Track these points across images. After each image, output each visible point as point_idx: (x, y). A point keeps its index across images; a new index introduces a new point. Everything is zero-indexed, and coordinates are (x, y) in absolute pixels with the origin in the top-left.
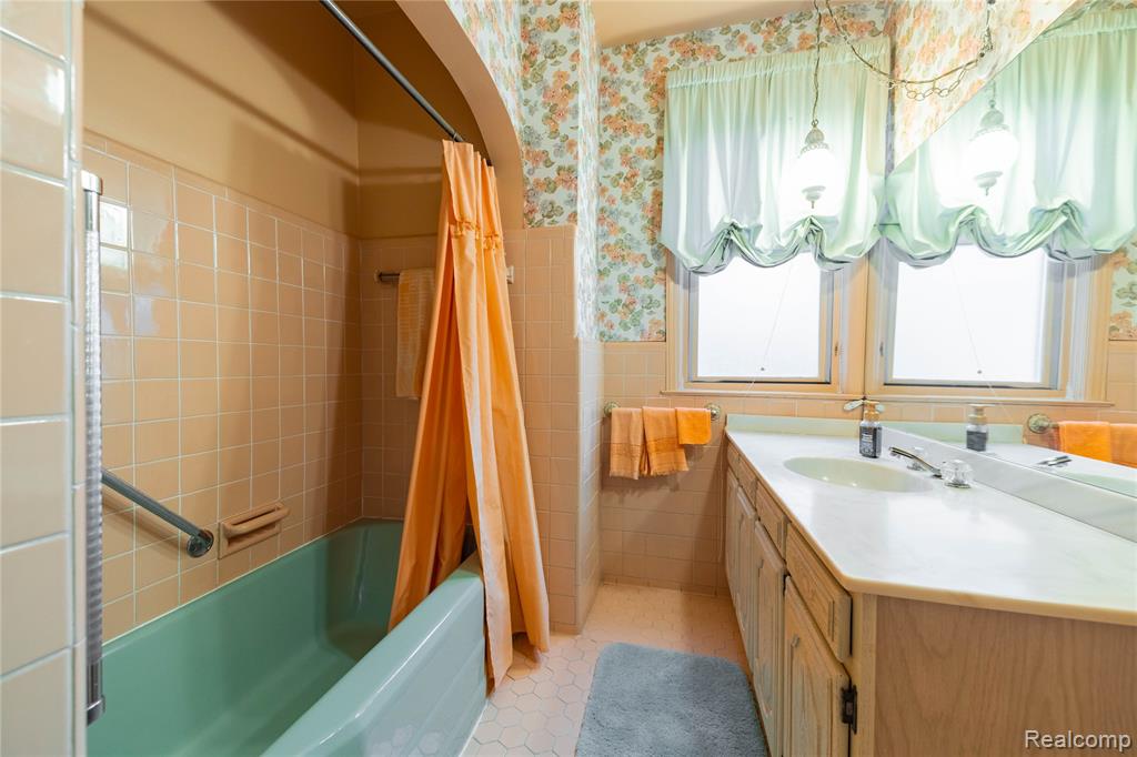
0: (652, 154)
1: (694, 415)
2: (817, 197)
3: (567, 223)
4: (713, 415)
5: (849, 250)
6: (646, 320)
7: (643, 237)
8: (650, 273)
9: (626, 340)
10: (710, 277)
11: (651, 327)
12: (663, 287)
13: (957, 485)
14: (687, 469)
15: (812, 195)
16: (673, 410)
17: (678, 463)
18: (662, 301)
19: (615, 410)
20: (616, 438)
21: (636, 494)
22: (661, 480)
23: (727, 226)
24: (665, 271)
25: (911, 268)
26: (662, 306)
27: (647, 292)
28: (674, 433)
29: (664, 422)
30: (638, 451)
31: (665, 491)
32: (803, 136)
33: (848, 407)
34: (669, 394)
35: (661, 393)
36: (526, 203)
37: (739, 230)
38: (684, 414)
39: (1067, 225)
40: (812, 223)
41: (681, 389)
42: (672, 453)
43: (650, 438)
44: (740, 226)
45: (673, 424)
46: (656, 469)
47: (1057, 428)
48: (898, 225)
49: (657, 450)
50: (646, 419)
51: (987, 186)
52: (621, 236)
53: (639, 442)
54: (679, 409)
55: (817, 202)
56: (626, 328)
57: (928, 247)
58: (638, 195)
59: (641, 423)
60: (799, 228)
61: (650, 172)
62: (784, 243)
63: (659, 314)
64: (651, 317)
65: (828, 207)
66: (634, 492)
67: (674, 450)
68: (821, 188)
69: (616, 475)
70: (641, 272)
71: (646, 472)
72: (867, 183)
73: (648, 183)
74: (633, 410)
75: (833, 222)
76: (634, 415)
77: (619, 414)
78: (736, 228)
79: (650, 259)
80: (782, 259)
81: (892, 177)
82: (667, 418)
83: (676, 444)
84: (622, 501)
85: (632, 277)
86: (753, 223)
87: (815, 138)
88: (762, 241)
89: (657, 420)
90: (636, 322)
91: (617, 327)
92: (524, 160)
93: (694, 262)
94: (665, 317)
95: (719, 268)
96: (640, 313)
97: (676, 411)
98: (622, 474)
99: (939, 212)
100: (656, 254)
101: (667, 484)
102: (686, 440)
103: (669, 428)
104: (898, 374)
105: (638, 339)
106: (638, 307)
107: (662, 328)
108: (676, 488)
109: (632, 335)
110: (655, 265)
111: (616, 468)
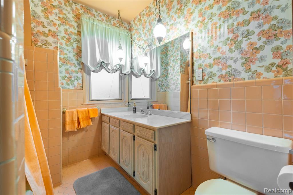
0: (76, 34)
1: (93, 109)
2: (121, 60)
3: (53, 49)
4: (98, 109)
5: (127, 72)
6: (76, 83)
7: (74, 58)
8: (77, 69)
9: (69, 89)
10: (96, 73)
11: (78, 85)
12: (81, 74)
13: (150, 115)
14: (92, 124)
15: (121, 59)
16: (87, 109)
17: (89, 123)
18: (81, 78)
19: (66, 111)
20: (68, 119)
21: (73, 136)
22: (83, 129)
23: (102, 62)
24: (82, 69)
25: (135, 77)
26: (81, 79)
27: (76, 75)
28: (88, 115)
29: (84, 113)
30: (76, 122)
31: (84, 132)
32: (118, 47)
33: (126, 104)
34: (85, 105)
35: (82, 104)
36: (33, 37)
37: (104, 63)
38: (91, 109)
39: (153, 74)
40: (120, 65)
41: (87, 103)
42: (87, 121)
43: (80, 117)
44: (105, 62)
45: (87, 112)
46: (82, 127)
47: (153, 105)
48: (134, 69)
49: (83, 121)
50: (78, 112)
51: (146, 65)
52: (65, 56)
53: (77, 119)
54: (89, 108)
55: (121, 61)
56: (68, 85)
57: (138, 74)
58: (71, 44)
59: (77, 113)
60: (117, 65)
61: (76, 40)
62: (114, 68)
63: (80, 81)
64: (78, 82)
65: (123, 63)
66: (73, 135)
67: (87, 120)
68: (122, 58)
69: (68, 131)
70: (73, 68)
71: (79, 128)
72: (129, 59)
73: (75, 43)
74: (74, 110)
75: (124, 66)
76: (74, 111)
77: (68, 112)
78: (104, 62)
79: (77, 65)
80: (114, 72)
81: (132, 59)
82: (85, 111)
83: (89, 118)
84: (68, 139)
85: (70, 69)
86: (108, 62)
87: (120, 47)
88: (109, 67)
89: (82, 112)
90: (72, 83)
91: (65, 84)
92: (32, 21)
93: (93, 69)
94: (82, 83)
95: (99, 71)
96: (74, 81)
97: (88, 109)
98: (70, 131)
99: (139, 68)
100: (79, 64)
101: (84, 130)
102: (92, 116)
103: (86, 114)
104: (133, 97)
105: (73, 88)
106: (73, 79)
107: (82, 86)
108: (87, 131)
109: (71, 87)
110: (78, 67)
111: (68, 128)
